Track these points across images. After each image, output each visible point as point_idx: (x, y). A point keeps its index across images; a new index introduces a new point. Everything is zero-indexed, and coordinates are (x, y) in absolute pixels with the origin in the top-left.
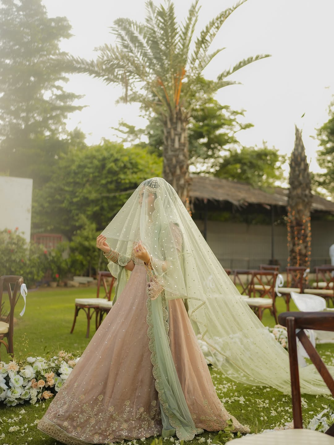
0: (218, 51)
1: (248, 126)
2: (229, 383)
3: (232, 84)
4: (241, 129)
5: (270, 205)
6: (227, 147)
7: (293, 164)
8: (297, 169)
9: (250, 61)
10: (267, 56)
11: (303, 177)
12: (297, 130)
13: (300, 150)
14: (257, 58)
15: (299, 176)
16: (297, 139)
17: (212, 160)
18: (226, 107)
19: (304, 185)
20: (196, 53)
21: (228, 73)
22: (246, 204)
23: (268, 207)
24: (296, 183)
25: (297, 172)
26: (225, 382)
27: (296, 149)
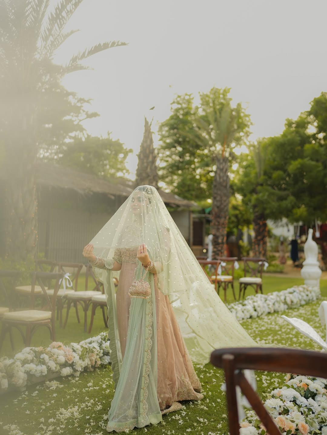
0: (72, 32)
1: (95, 115)
2: (92, 399)
3: (85, 69)
4: (87, 118)
5: (114, 195)
6: (72, 134)
7: (142, 156)
8: (145, 161)
9: (106, 46)
10: (123, 44)
11: (151, 169)
12: (147, 123)
13: (148, 142)
14: (113, 44)
15: (147, 168)
16: (146, 131)
17: (56, 147)
18: (73, 94)
19: (152, 177)
20: (50, 30)
21: (83, 56)
22: (92, 193)
23: (113, 198)
24: (144, 175)
25: (145, 164)
26: (87, 398)
27: (144, 141)
